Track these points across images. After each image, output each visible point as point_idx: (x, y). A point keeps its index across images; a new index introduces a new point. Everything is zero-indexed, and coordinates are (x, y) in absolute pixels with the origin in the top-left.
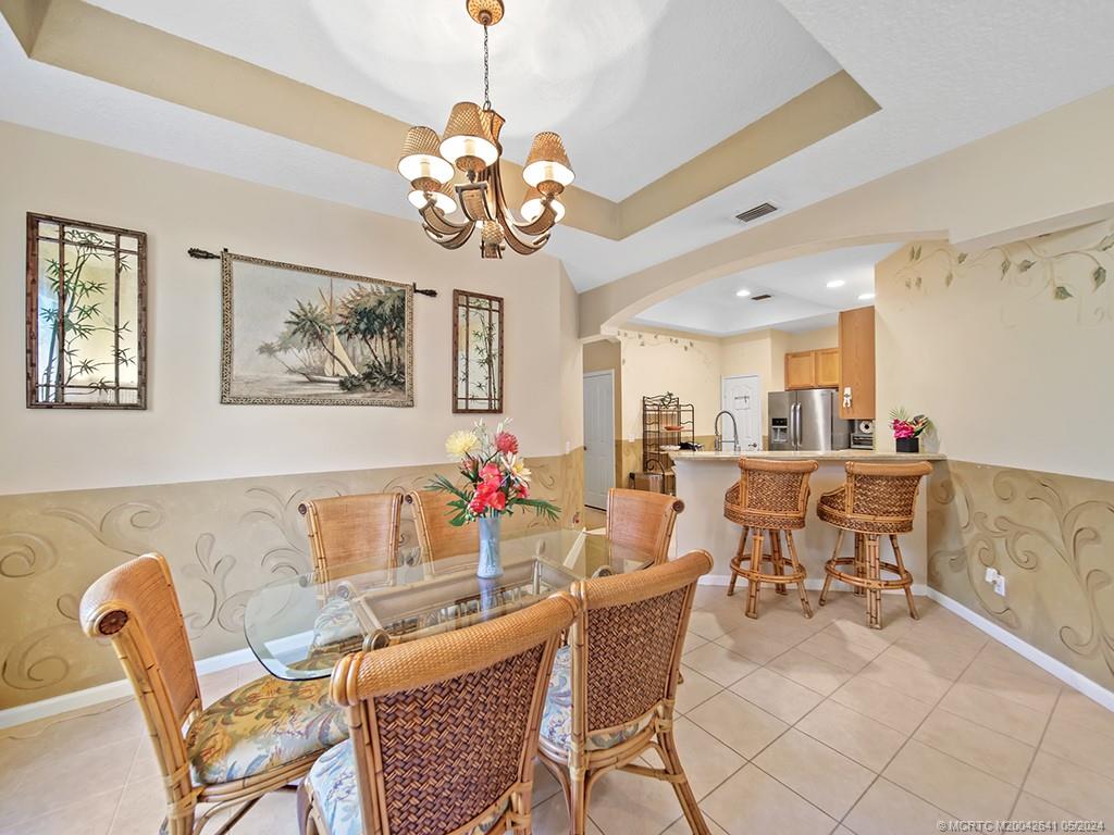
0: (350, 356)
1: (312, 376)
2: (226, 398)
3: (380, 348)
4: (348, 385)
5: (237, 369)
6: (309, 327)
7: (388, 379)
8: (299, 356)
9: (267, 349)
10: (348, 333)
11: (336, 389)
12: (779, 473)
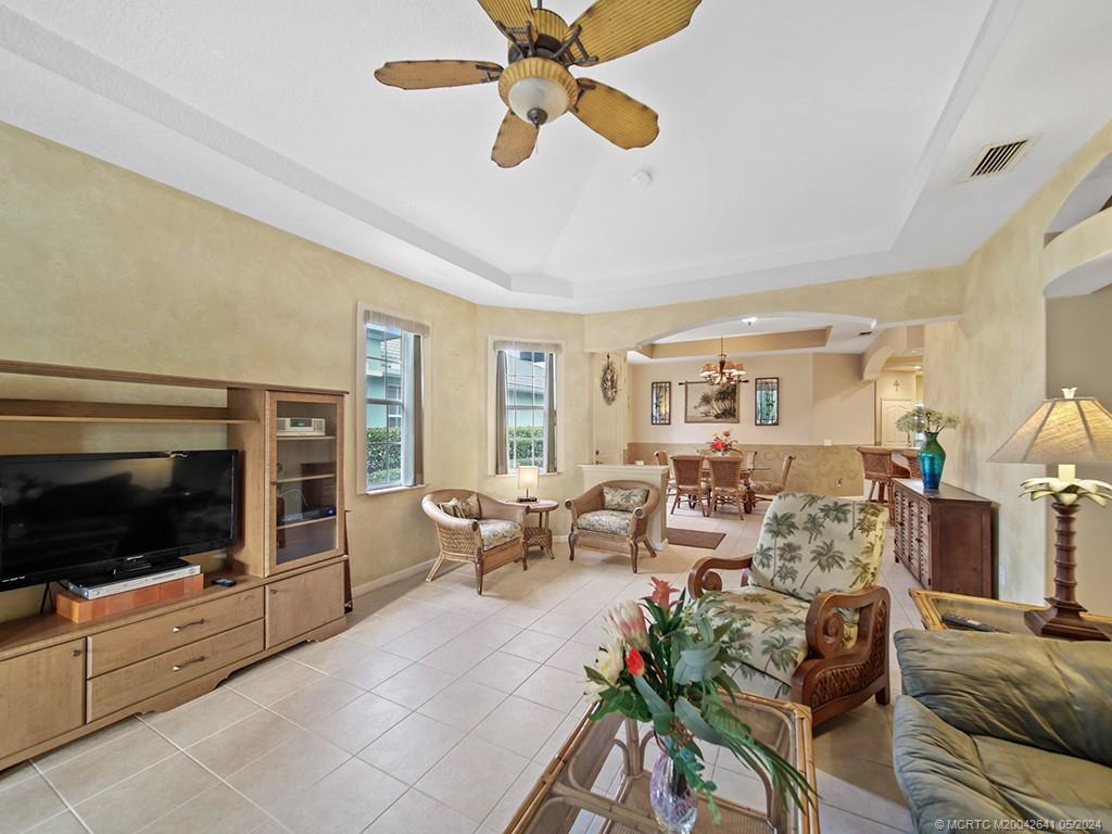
0: (717, 407)
1: (707, 414)
2: (686, 422)
3: (727, 404)
4: (717, 416)
5: (688, 414)
6: (706, 400)
7: (730, 414)
8: (703, 409)
9: (695, 407)
10: (717, 400)
11: (713, 418)
12: (875, 454)
